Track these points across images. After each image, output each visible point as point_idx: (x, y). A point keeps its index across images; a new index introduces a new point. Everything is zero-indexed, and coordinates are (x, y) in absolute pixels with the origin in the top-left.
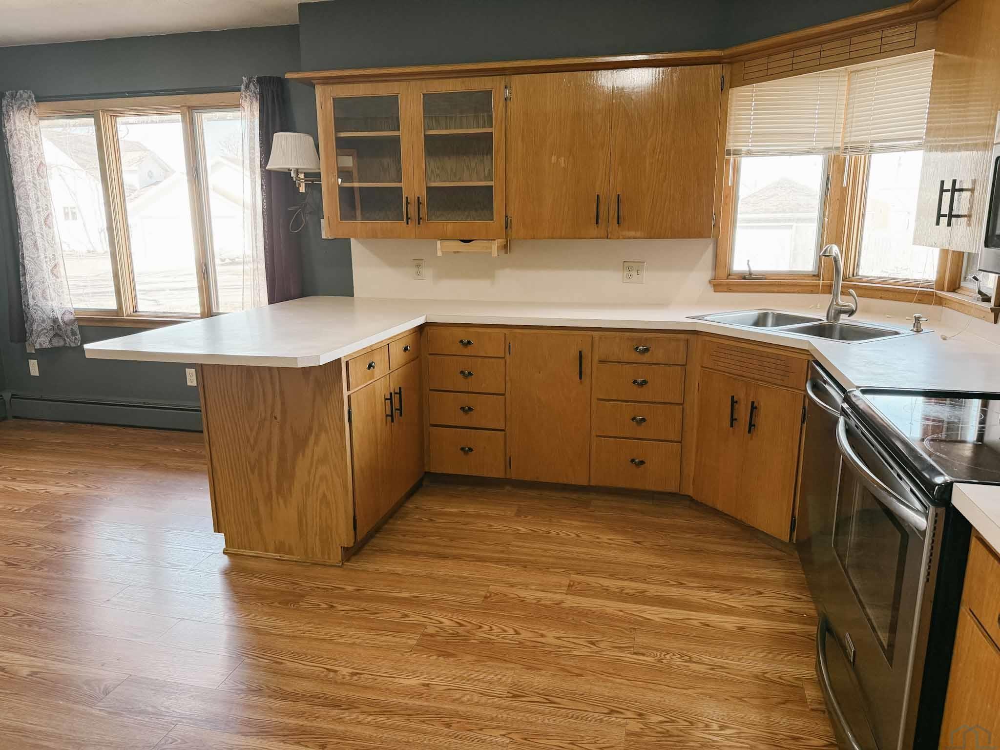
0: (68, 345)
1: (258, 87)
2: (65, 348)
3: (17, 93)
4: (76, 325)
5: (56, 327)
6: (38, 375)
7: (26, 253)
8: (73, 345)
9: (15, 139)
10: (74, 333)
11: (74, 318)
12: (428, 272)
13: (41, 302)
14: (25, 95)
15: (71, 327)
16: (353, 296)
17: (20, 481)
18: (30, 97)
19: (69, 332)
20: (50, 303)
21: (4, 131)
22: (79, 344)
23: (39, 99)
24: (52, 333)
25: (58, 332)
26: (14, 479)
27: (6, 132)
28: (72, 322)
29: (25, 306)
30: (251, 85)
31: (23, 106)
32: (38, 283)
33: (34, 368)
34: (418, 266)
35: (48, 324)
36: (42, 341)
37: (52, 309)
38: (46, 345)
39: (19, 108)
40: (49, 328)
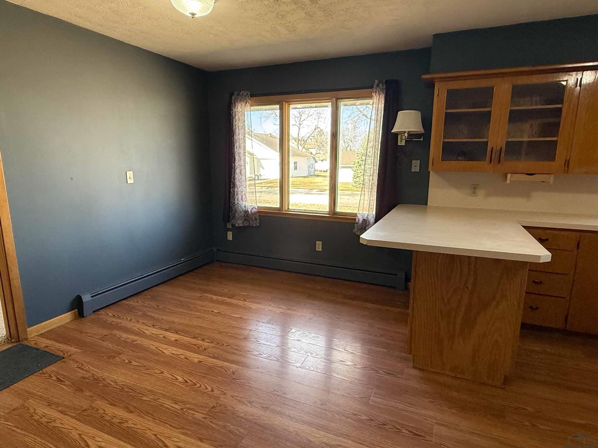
0: (251, 225)
1: (385, 86)
2: (249, 227)
3: (240, 92)
4: (258, 215)
5: (246, 216)
6: (231, 239)
7: (237, 176)
8: (254, 225)
9: (237, 117)
10: (256, 219)
11: (256, 211)
12: (481, 193)
13: (241, 202)
14: (245, 94)
15: (255, 216)
16: (427, 205)
17: (249, 302)
18: (247, 94)
19: (254, 219)
20: (244, 203)
21: (231, 112)
22: (258, 225)
23: (252, 96)
24: (244, 218)
25: (247, 218)
26: (245, 300)
27: (233, 113)
28: (255, 213)
29: (231, 203)
30: (381, 85)
31: (243, 99)
32: (240, 192)
33: (230, 236)
34: (475, 188)
35: (242, 214)
36: (239, 223)
37: (245, 206)
38: (241, 225)
39: (240, 101)
40: (243, 216)
